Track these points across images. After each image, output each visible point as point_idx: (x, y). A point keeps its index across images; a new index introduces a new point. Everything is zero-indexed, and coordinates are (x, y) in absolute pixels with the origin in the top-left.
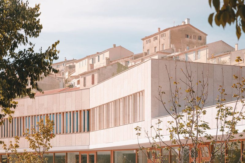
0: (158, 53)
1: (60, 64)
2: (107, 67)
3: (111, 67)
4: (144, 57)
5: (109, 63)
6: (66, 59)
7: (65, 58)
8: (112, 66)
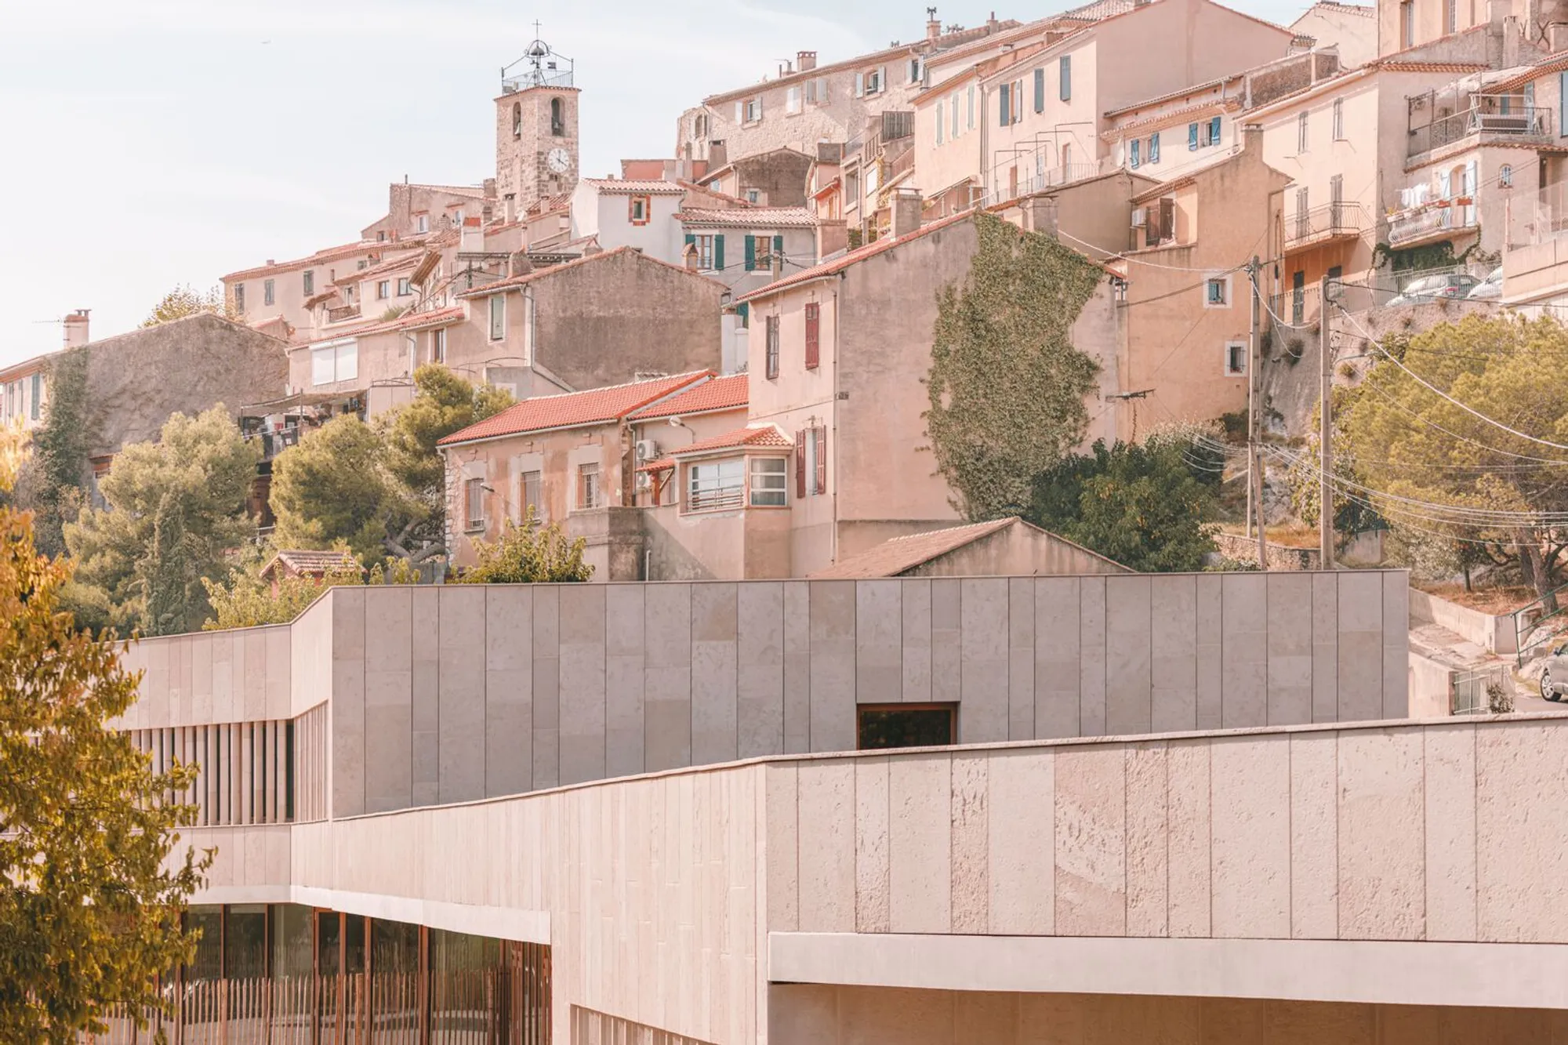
0: (1382, 75)
1: (890, 65)
2: (901, 253)
3: (930, 247)
4: (1317, 86)
5: (916, 225)
6: (934, 26)
7: (932, 11)
8: (937, 240)
